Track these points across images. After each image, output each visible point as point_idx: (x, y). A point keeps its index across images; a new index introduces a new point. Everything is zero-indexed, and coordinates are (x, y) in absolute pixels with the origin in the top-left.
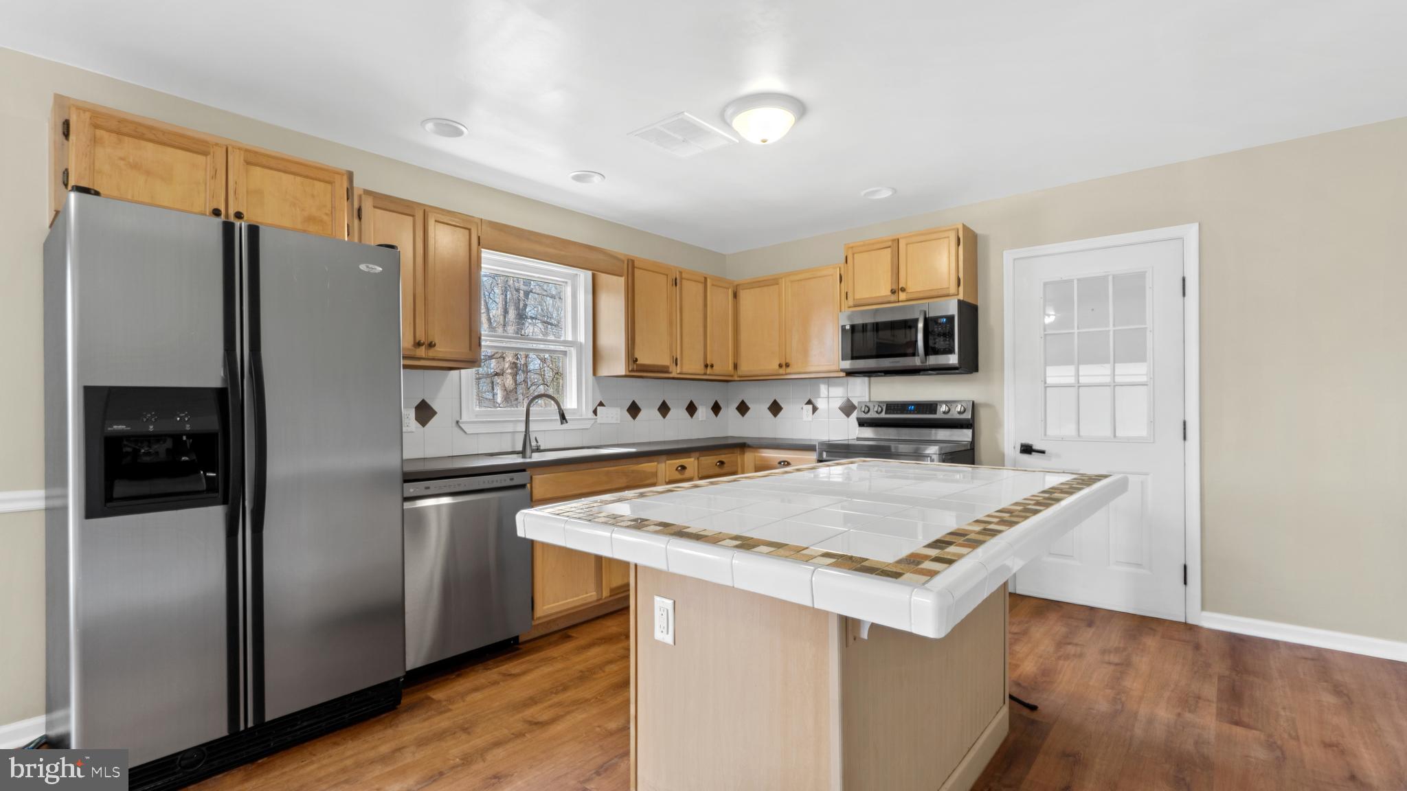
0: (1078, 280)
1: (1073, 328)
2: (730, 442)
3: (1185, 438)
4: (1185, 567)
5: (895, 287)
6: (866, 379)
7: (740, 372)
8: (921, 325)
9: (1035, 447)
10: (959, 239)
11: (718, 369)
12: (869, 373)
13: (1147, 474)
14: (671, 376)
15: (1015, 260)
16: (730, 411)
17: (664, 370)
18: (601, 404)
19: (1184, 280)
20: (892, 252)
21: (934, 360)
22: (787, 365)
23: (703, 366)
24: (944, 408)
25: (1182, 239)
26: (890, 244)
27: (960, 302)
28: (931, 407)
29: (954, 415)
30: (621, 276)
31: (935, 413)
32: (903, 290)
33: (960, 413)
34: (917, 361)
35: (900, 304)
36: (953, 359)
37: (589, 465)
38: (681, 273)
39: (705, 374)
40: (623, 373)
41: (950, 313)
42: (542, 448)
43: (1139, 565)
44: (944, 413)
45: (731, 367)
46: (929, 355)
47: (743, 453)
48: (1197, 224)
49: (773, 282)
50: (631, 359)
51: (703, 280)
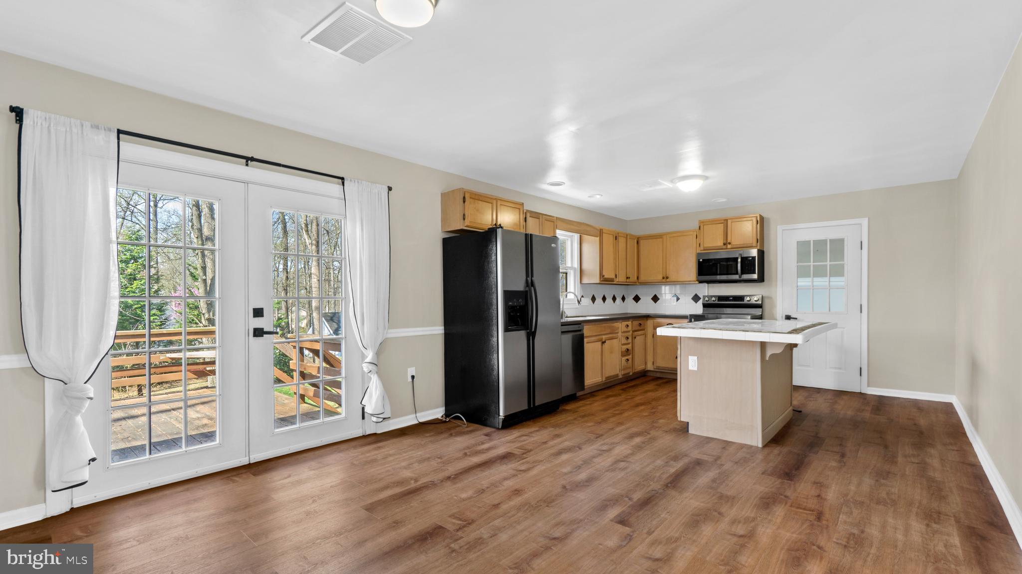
0: (813, 241)
1: (810, 262)
2: (629, 316)
3: (861, 312)
4: (861, 368)
5: (725, 242)
6: (706, 285)
7: (640, 281)
8: (739, 260)
9: (792, 317)
10: (757, 221)
11: (631, 280)
12: (708, 282)
13: (844, 328)
14: (615, 283)
15: (783, 230)
16: (630, 300)
17: (612, 280)
18: (582, 297)
19: (861, 242)
20: (724, 225)
21: (745, 277)
22: (667, 278)
23: (625, 278)
24: (748, 299)
25: (861, 224)
26: (723, 221)
27: (758, 250)
28: (741, 298)
29: (753, 302)
30: (597, 237)
31: (743, 301)
32: (730, 243)
33: (756, 301)
34: (736, 277)
35: (728, 250)
36: (755, 276)
37: (598, 323)
38: (618, 233)
39: (626, 282)
40: (598, 282)
41: (754, 255)
42: (568, 316)
43: (840, 368)
44: (748, 301)
45: (636, 278)
46: (743, 274)
47: (647, 320)
48: (867, 219)
49: (659, 236)
50: (601, 275)
51: (626, 236)
